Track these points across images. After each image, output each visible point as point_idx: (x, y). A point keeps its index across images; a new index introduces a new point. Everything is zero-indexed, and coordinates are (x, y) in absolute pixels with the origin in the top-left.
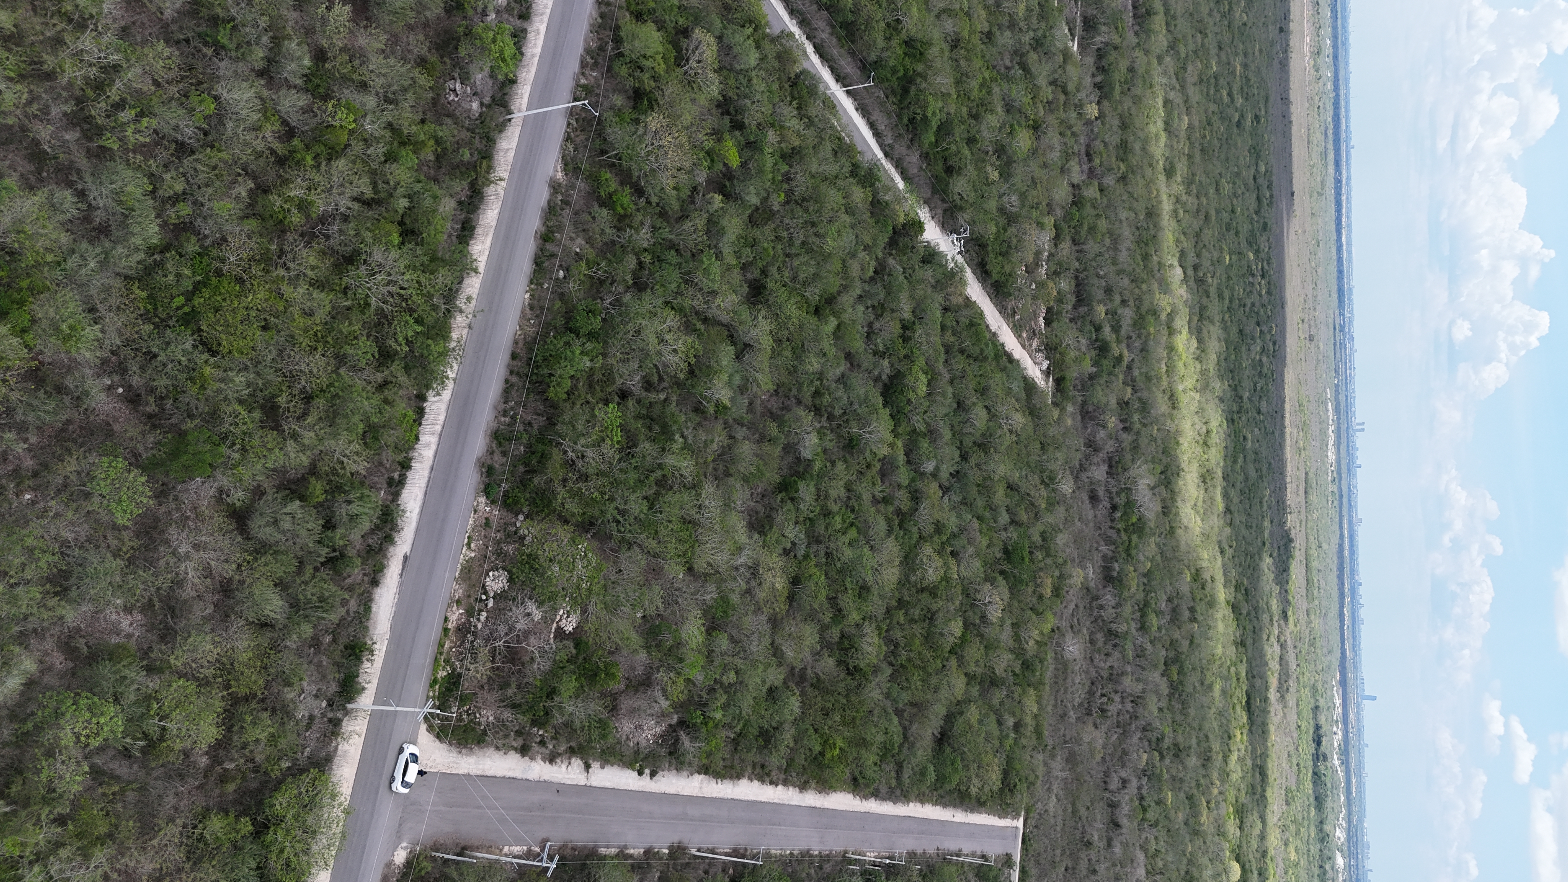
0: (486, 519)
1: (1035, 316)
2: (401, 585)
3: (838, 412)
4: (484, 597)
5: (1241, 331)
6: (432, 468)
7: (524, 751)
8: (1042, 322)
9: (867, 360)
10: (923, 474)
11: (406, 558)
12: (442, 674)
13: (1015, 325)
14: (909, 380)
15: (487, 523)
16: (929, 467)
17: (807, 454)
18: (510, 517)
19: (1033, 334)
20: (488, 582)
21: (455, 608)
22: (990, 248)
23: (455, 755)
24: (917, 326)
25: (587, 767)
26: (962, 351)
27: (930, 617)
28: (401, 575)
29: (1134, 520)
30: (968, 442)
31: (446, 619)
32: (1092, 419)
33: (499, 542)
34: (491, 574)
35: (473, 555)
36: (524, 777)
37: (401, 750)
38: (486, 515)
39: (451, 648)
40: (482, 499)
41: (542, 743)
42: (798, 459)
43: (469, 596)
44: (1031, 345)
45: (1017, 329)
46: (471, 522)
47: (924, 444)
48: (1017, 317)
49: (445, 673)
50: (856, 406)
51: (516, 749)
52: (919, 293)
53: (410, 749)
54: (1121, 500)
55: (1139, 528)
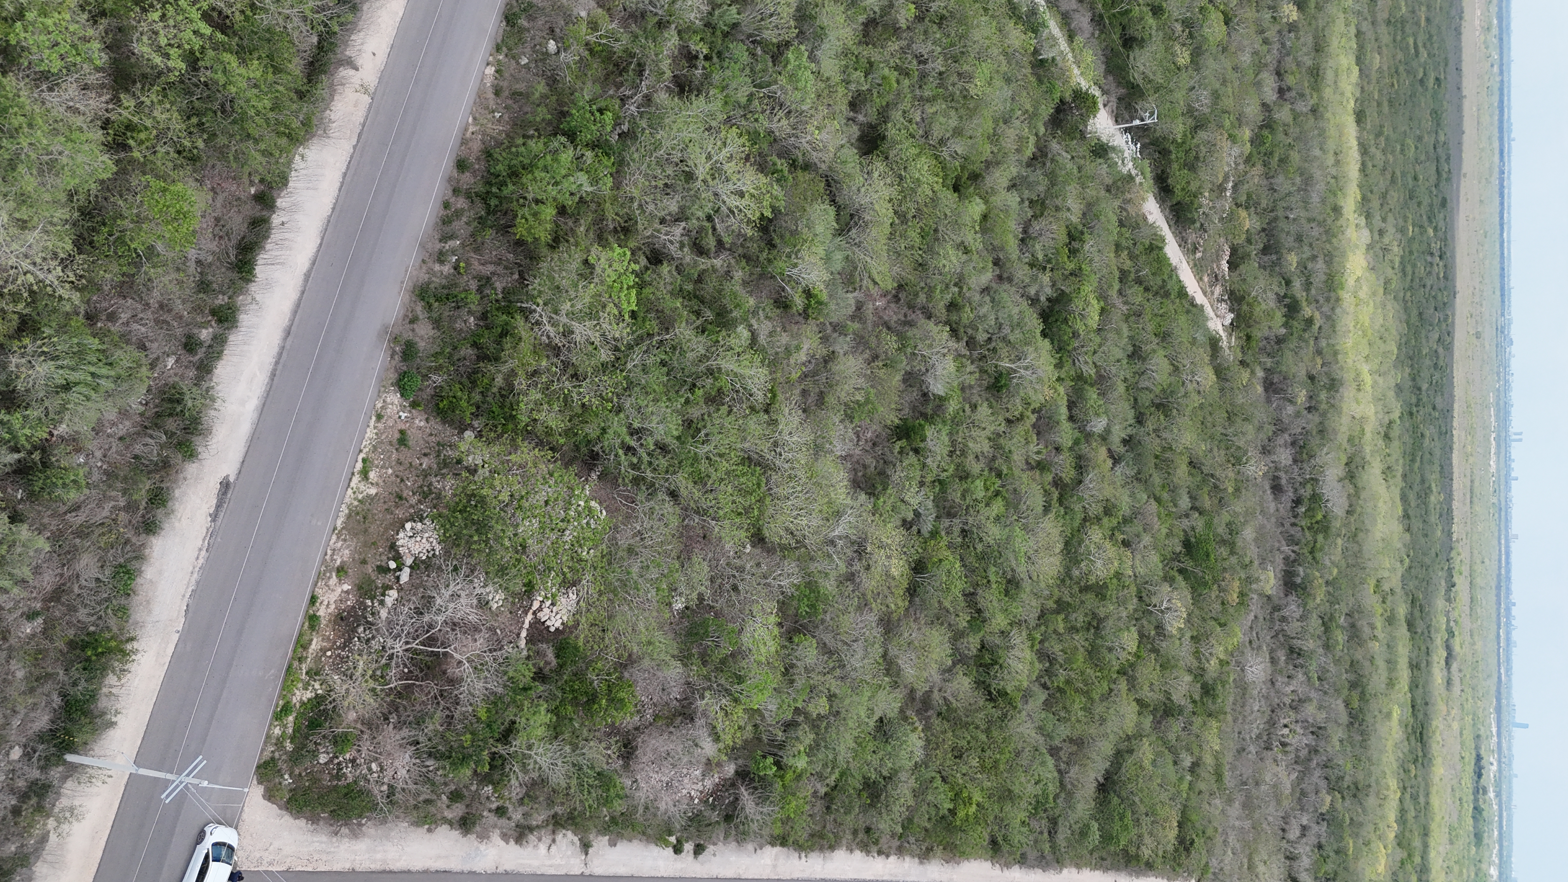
0: (402, 432)
1: (1218, 258)
2: (212, 534)
3: (981, 337)
4: (393, 565)
5: (1420, 314)
6: (288, 332)
7: (466, 824)
8: (1225, 266)
9: (1022, 272)
10: (1088, 436)
11: (225, 486)
12: (301, 695)
13: (1195, 265)
14: (1077, 304)
15: (403, 440)
16: (1098, 425)
17: (938, 388)
18: (448, 433)
19: (1216, 278)
20: (402, 539)
21: (334, 580)
22: (1173, 156)
23: (324, 838)
24: (1087, 236)
25: (586, 846)
26: (1139, 281)
27: (1095, 624)
28: (214, 517)
29: (1319, 517)
30: (1145, 399)
31: (313, 600)
32: (1276, 392)
33: (426, 474)
34: (408, 526)
35: (373, 491)
36: (467, 868)
37: (200, 837)
38: (402, 426)
39: (324, 650)
40: (394, 398)
41: (501, 812)
42: (925, 394)
43: (364, 562)
44: (1212, 293)
45: (1198, 268)
46: (370, 433)
47: (1092, 394)
48: (1199, 255)
49: (309, 695)
50: (1006, 330)
51: (450, 823)
52: (1091, 193)
53: (220, 834)
54: (1307, 492)
55: (1323, 527)
